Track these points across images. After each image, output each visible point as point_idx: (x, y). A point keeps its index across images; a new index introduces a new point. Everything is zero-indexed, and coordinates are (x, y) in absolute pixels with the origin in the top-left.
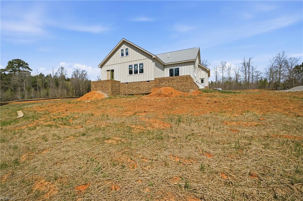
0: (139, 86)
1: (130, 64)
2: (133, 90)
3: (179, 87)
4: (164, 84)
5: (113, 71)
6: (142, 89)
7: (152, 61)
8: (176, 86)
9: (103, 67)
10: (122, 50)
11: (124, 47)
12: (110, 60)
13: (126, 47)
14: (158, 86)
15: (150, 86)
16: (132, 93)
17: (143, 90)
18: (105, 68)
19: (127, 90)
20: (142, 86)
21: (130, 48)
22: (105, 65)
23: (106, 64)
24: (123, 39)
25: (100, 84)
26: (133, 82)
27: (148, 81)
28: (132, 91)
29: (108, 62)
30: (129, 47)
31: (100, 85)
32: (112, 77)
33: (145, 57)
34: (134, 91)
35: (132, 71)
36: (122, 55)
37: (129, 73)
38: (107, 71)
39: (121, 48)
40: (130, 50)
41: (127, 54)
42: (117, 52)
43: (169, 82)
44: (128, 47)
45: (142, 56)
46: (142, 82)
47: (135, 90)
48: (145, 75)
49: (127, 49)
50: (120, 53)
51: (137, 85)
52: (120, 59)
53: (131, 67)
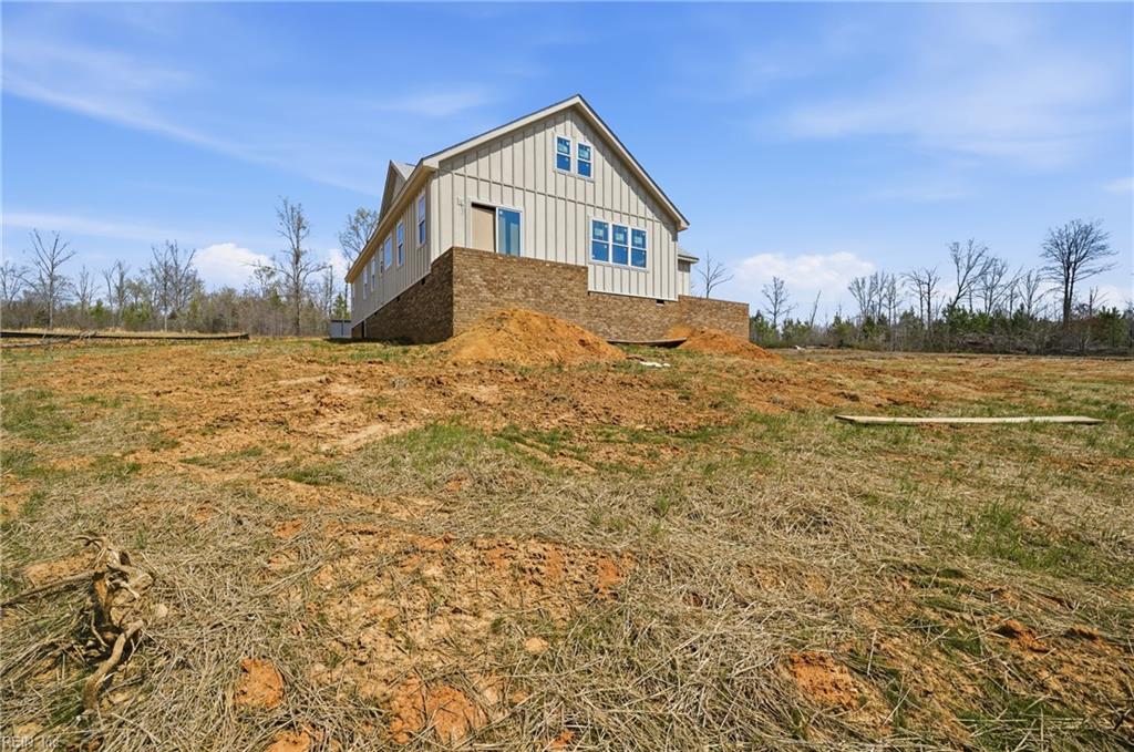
0: (632, 313)
1: (598, 218)
2: (609, 327)
3: (731, 331)
4: (701, 318)
6: (640, 325)
7: (670, 236)
8: (726, 330)
9: (448, 177)
10: (560, 140)
11: (570, 131)
12: (495, 157)
13: (582, 139)
14: (688, 323)
15: (666, 320)
17: (643, 330)
18: (461, 186)
20: (643, 316)
21: (597, 153)
22: (461, 171)
23: (471, 168)
24: (577, 100)
25: (522, 273)
26: (610, 294)
27: (658, 301)
29: (482, 162)
30: (594, 144)
31: (526, 281)
32: (509, 244)
33: (650, 214)
36: (563, 162)
37: (593, 252)
38: (475, 205)
39: (560, 131)
40: (597, 159)
41: (584, 169)
42: (540, 137)
43: (711, 315)
44: (588, 144)
45: (640, 203)
46: (640, 299)
47: (617, 325)
48: (650, 276)
49: (587, 147)
50: (553, 151)
51: (625, 308)
52: (551, 175)
53: (601, 233)
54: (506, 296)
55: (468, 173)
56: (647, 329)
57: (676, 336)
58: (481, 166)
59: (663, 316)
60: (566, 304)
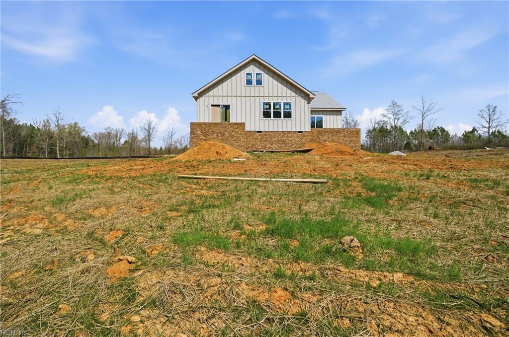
0: (283, 139)
1: (266, 101)
3: (347, 143)
4: (325, 138)
5: (227, 107)
6: (288, 143)
7: (306, 102)
8: (343, 143)
9: (203, 98)
10: (247, 74)
11: (253, 70)
12: (220, 87)
13: (258, 71)
14: (317, 140)
15: (304, 140)
16: (271, 150)
17: (290, 145)
18: (207, 100)
19: (258, 143)
20: (290, 139)
21: (265, 74)
22: (207, 95)
23: (211, 93)
24: (254, 56)
26: (272, 132)
27: (299, 132)
28: (269, 145)
29: (216, 90)
30: (264, 71)
32: (226, 117)
33: (293, 94)
34: (274, 145)
35: (270, 113)
36: (249, 82)
37: (263, 115)
38: (212, 105)
39: (247, 70)
40: (265, 77)
41: (259, 82)
42: (238, 75)
43: (332, 136)
44: (261, 72)
45: (289, 91)
46: (289, 132)
47: (276, 144)
48: (294, 122)
49: (260, 74)
50: (244, 79)
51: (280, 136)
52: (243, 88)
53: (268, 107)
54: (209, 137)
55: (210, 95)
56: (293, 145)
57: (310, 147)
58: (215, 91)
59: (302, 139)
60: (235, 138)
